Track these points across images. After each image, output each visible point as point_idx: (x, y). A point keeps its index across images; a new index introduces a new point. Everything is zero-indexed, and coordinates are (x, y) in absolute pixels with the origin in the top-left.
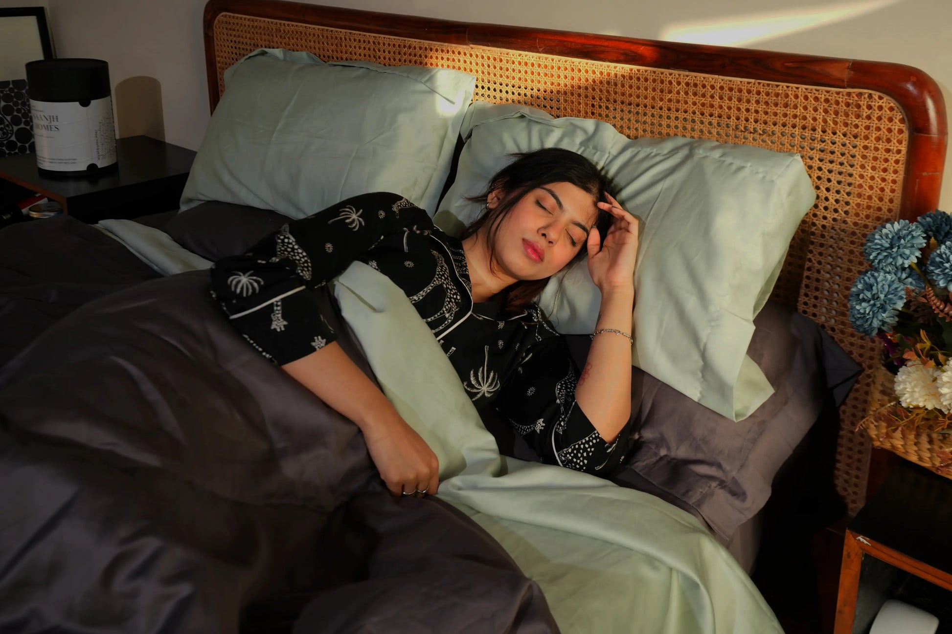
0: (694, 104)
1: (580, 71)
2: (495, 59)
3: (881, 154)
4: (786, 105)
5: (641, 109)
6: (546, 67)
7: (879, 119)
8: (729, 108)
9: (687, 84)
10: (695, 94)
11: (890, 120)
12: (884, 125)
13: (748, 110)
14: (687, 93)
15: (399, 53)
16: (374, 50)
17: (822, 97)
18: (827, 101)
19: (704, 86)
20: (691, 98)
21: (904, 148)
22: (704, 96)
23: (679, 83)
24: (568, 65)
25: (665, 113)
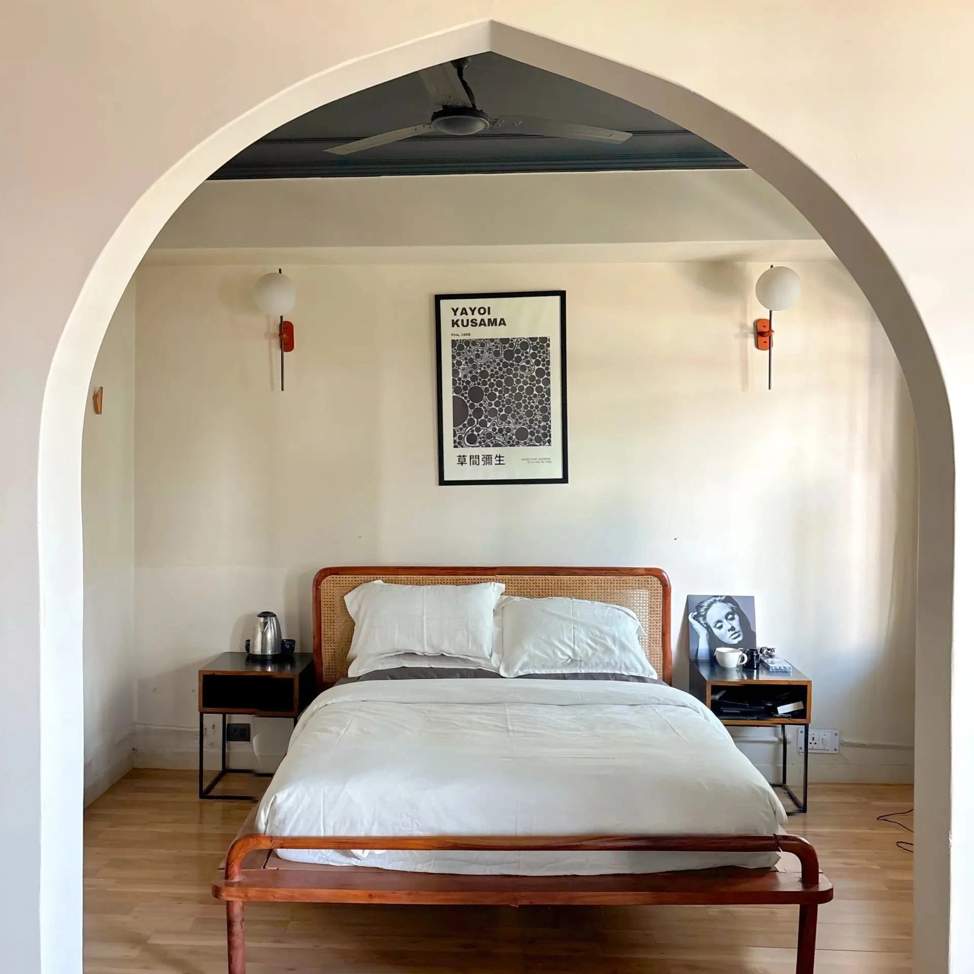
0: (595, 586)
1: (549, 580)
3: (656, 594)
4: (626, 583)
5: (574, 591)
7: (654, 584)
8: (607, 586)
9: (592, 580)
10: (595, 583)
12: (656, 585)
13: (614, 586)
14: (592, 583)
17: (637, 580)
18: (639, 580)
19: (598, 580)
21: (661, 591)
22: (598, 583)
23: (589, 580)
25: (584, 591)
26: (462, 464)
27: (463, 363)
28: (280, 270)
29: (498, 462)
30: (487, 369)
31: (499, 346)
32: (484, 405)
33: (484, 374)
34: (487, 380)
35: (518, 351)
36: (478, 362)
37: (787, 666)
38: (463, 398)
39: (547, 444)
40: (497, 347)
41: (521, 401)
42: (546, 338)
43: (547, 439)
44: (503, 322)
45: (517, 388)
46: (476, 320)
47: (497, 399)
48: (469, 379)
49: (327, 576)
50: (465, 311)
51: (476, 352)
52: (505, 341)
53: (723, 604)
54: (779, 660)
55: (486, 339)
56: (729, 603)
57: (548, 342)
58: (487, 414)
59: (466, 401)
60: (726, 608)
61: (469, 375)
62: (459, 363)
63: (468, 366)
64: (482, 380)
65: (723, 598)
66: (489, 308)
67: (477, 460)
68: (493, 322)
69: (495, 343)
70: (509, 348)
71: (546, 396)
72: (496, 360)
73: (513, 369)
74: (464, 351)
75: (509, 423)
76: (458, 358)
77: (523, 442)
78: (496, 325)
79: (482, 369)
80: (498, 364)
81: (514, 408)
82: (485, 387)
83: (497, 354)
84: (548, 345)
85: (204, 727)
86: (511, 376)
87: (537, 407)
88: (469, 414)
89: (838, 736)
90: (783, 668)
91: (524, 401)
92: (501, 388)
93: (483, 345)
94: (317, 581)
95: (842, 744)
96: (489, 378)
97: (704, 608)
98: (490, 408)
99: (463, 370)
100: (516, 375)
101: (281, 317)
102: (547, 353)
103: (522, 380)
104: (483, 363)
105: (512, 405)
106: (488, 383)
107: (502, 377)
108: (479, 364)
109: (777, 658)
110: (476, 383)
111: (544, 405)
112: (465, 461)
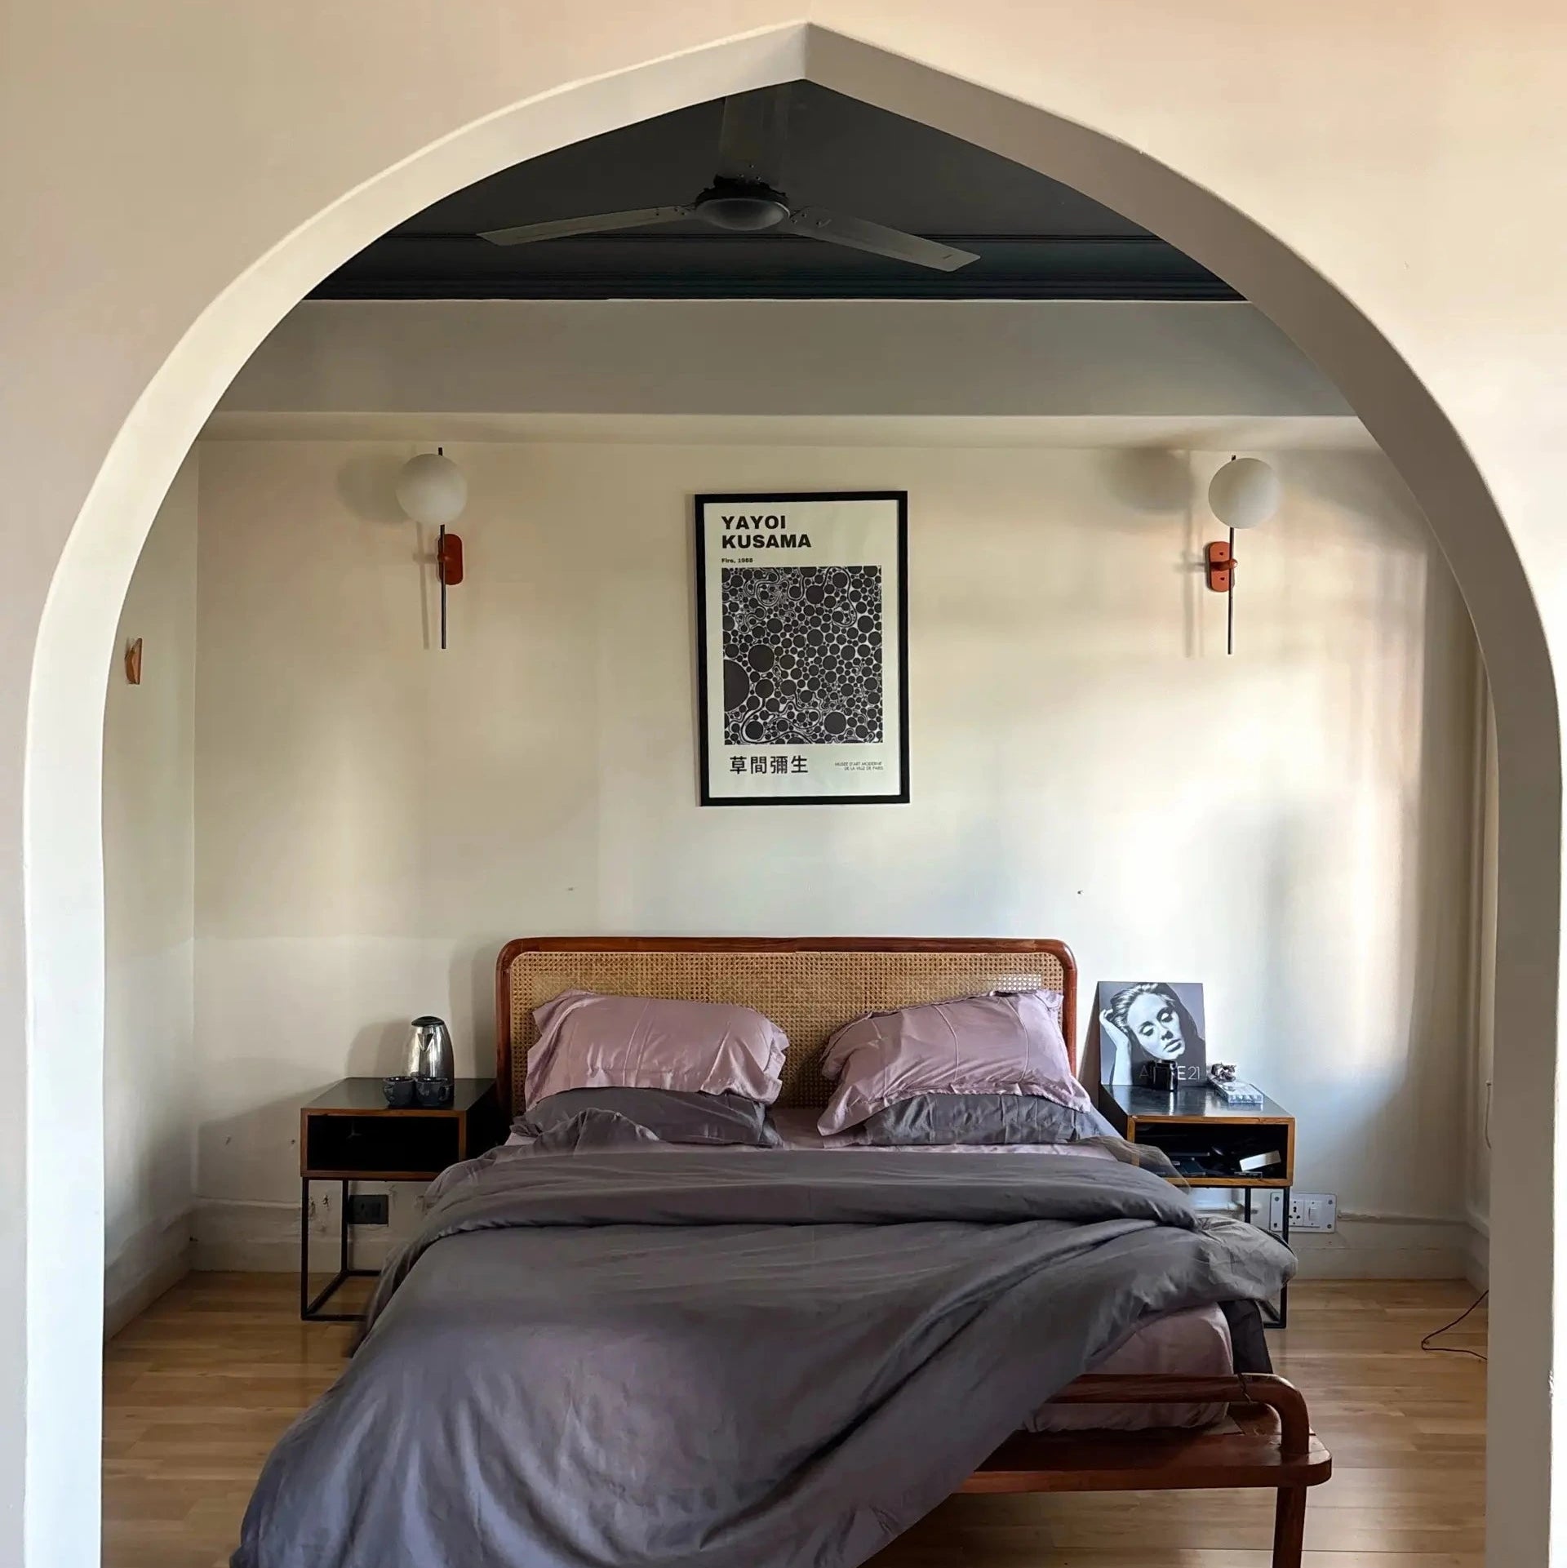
0: (955, 969)
1: (881, 959)
2: (817, 959)
3: (1053, 982)
4: (1005, 964)
6: (856, 960)
7: (1050, 965)
8: (976, 969)
9: (951, 959)
11: (1055, 965)
12: (1052, 968)
13: (986, 969)
14: (950, 964)
15: (732, 964)
16: (707, 964)
17: (1023, 958)
18: (1025, 959)
19: (960, 960)
20: (953, 967)
21: (1062, 977)
23: (945, 959)
24: (872, 957)
26: (738, 771)
27: (741, 606)
28: (440, 450)
29: (797, 769)
30: (779, 617)
31: (799, 579)
32: (774, 676)
33: (775, 625)
34: (779, 634)
35: (830, 589)
36: (767, 605)
37: (1255, 1094)
38: (740, 664)
39: (876, 739)
40: (795, 581)
41: (834, 670)
42: (875, 567)
43: (875, 732)
44: (805, 541)
45: (828, 648)
46: (762, 537)
47: (795, 666)
48: (750, 633)
49: (520, 953)
50: (745, 523)
51: (761, 589)
52: (808, 571)
53: (1154, 996)
54: (1243, 1085)
55: (779, 568)
56: (1164, 993)
57: (878, 574)
58: (779, 690)
59: (745, 668)
60: (1159, 1003)
61: (751, 626)
62: (734, 607)
63: (748, 611)
64: (772, 634)
65: (1154, 986)
66: (783, 518)
67: (763, 765)
68: (788, 541)
69: (793, 575)
70: (816, 584)
71: (875, 662)
72: (795, 602)
73: (821, 617)
74: (742, 587)
75: (815, 704)
76: (732, 599)
77: (837, 736)
78: (794, 546)
79: (772, 616)
80: (798, 609)
81: (823, 680)
82: (776, 646)
83: (795, 592)
84: (879, 580)
85: (310, 1201)
86: (819, 628)
87: (860, 679)
88: (751, 689)
89: (1333, 1205)
90: (1248, 1098)
91: (840, 670)
92: (802, 649)
93: (773, 578)
94: (503, 961)
95: (1340, 1218)
96: (783, 631)
97: (1124, 1002)
98: (784, 680)
99: (741, 617)
100: (825, 628)
101: (442, 527)
102: (877, 593)
103: (836, 636)
104: (772, 608)
105: (819, 676)
106: (782, 639)
107: (803, 630)
108: (767, 608)
109: (1238, 1081)
110: (762, 639)
111: (871, 676)
112: (743, 767)
